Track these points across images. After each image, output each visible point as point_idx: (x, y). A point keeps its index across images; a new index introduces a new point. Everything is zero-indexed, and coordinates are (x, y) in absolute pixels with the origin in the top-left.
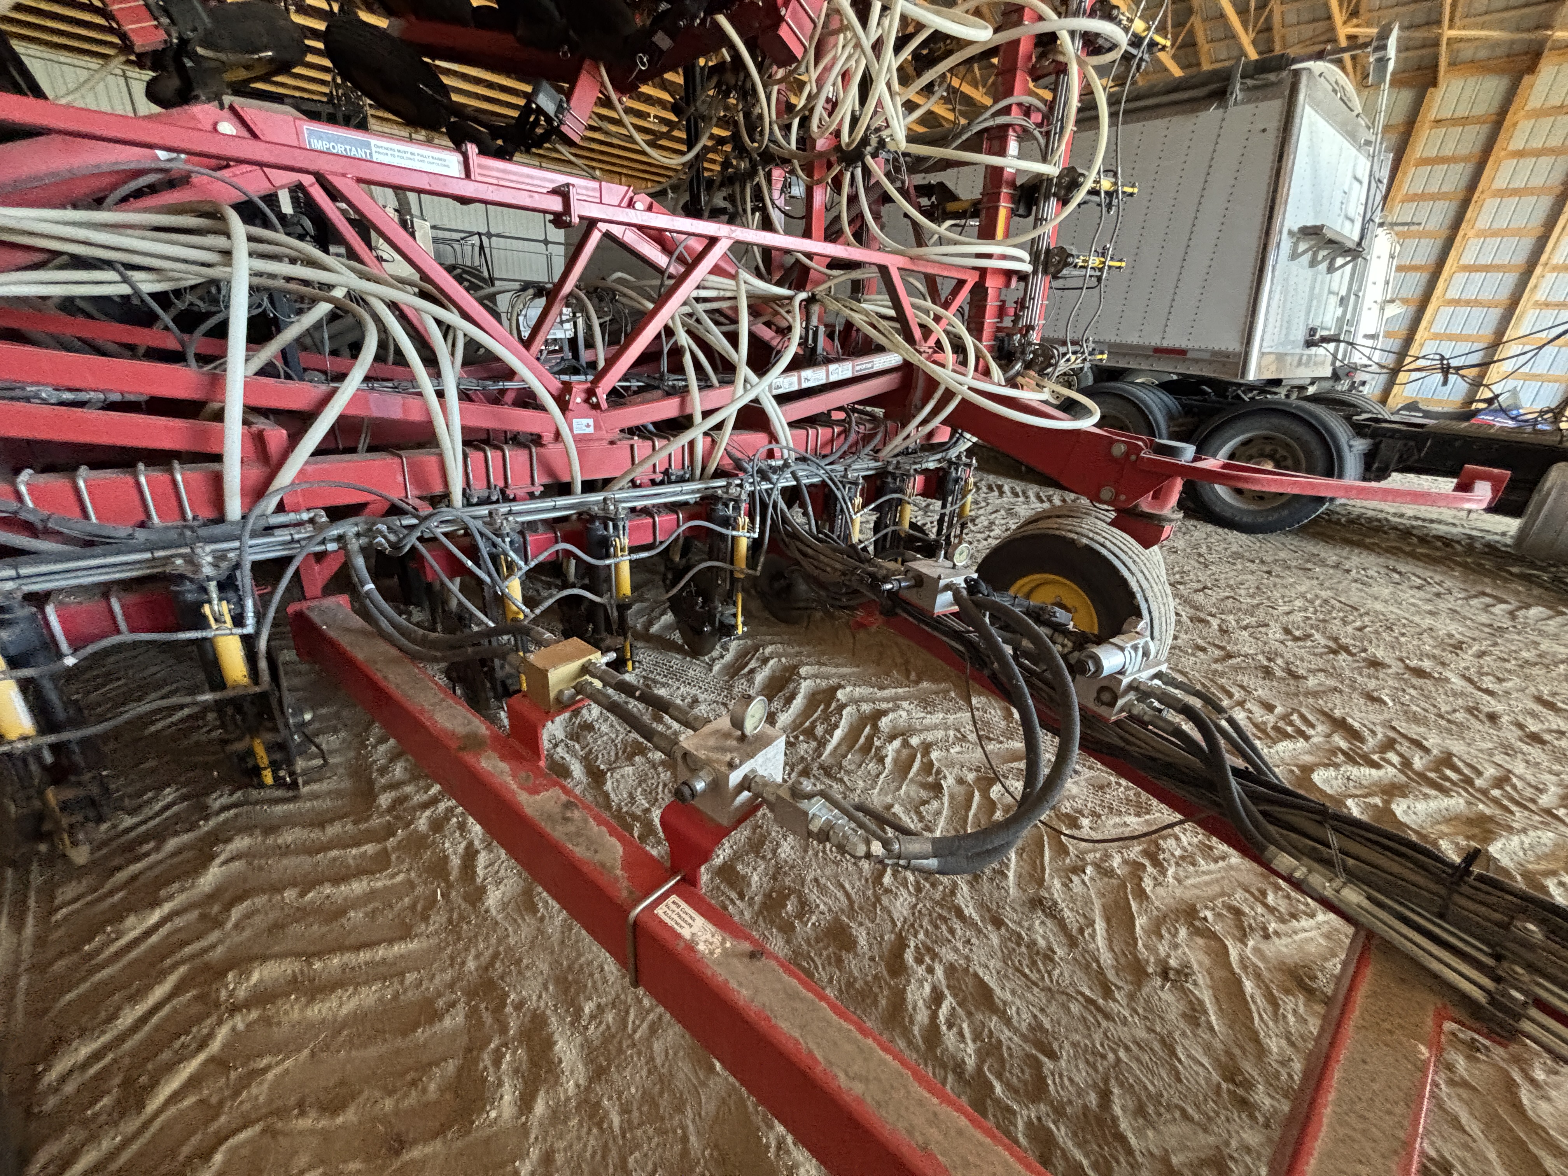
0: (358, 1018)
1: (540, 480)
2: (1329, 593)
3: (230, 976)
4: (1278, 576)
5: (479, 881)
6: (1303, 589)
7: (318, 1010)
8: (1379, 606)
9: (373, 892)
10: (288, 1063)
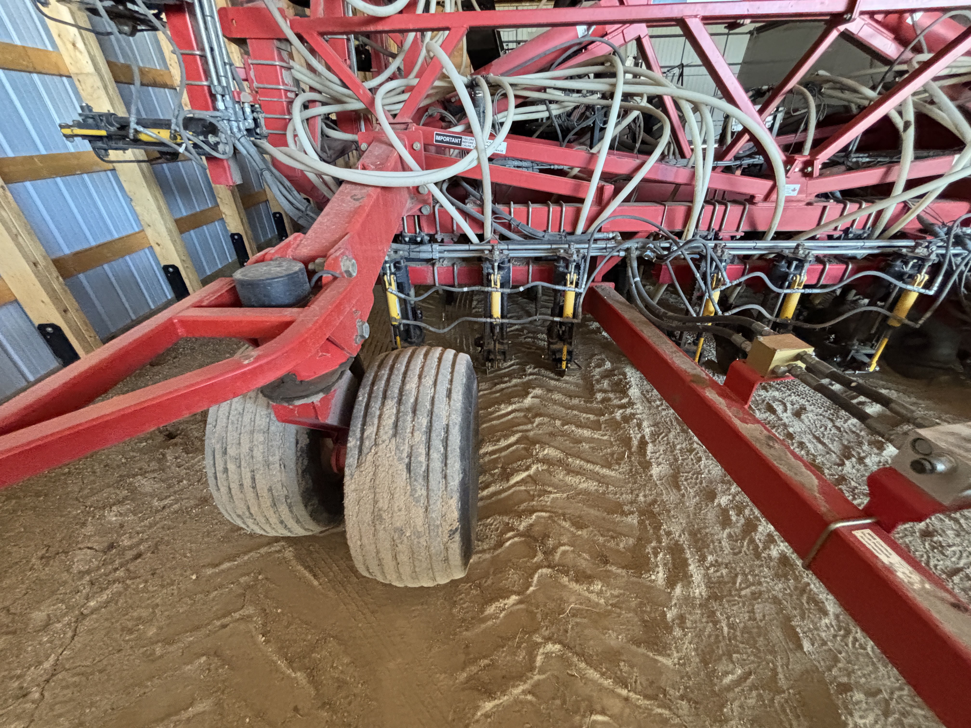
0: (585, 492)
1: (744, 227)
3: (537, 446)
5: (648, 458)
7: (570, 479)
9: (593, 438)
10: (558, 495)
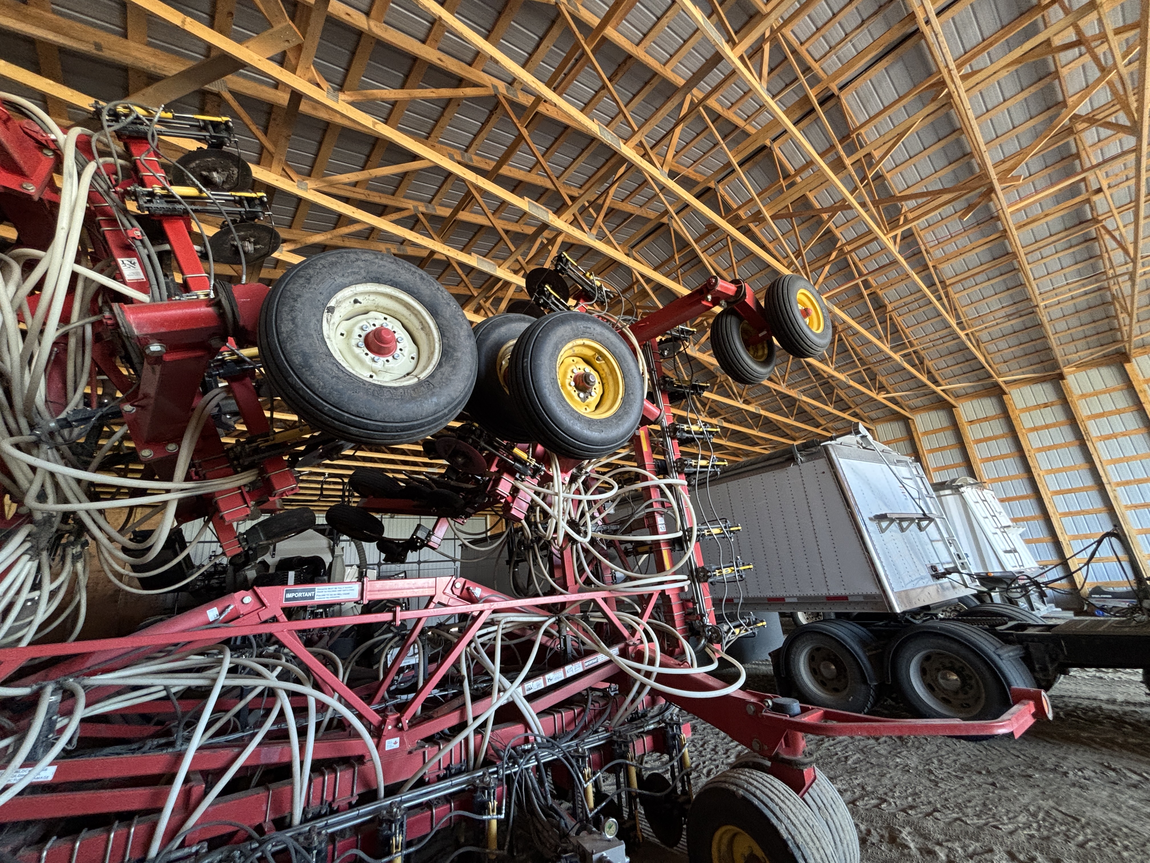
2: (1051, 803)
4: (1003, 788)
6: (1025, 800)
8: (1098, 814)
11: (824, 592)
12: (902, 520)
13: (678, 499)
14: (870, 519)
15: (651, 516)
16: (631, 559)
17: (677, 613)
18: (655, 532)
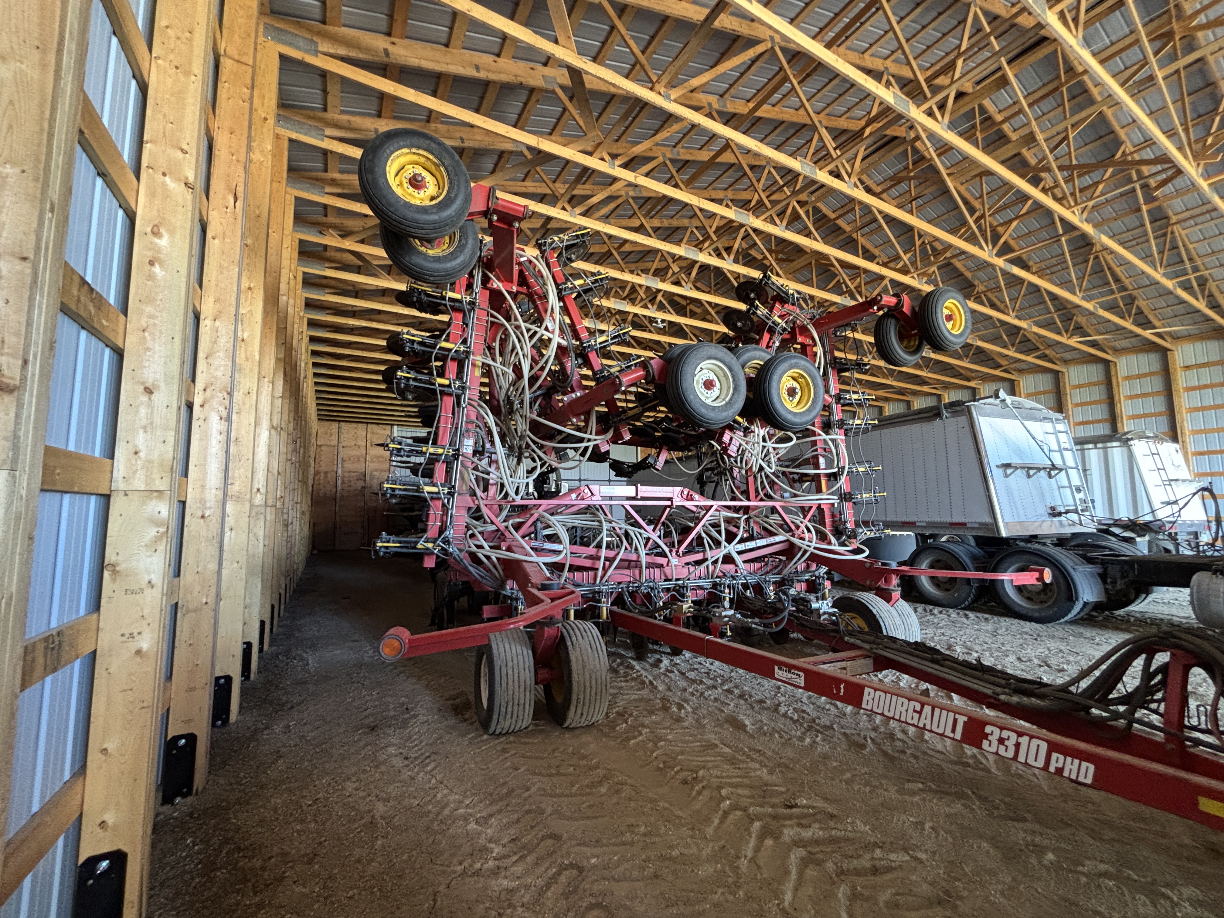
1: (663, 577)
11: (948, 520)
12: (1030, 468)
13: (836, 447)
14: (997, 466)
15: (816, 457)
16: (797, 485)
17: (828, 520)
18: (817, 467)
